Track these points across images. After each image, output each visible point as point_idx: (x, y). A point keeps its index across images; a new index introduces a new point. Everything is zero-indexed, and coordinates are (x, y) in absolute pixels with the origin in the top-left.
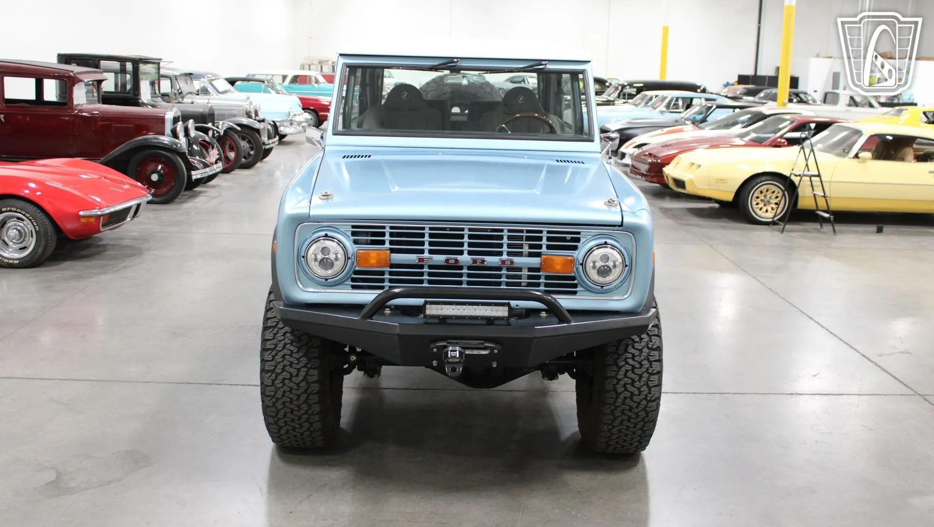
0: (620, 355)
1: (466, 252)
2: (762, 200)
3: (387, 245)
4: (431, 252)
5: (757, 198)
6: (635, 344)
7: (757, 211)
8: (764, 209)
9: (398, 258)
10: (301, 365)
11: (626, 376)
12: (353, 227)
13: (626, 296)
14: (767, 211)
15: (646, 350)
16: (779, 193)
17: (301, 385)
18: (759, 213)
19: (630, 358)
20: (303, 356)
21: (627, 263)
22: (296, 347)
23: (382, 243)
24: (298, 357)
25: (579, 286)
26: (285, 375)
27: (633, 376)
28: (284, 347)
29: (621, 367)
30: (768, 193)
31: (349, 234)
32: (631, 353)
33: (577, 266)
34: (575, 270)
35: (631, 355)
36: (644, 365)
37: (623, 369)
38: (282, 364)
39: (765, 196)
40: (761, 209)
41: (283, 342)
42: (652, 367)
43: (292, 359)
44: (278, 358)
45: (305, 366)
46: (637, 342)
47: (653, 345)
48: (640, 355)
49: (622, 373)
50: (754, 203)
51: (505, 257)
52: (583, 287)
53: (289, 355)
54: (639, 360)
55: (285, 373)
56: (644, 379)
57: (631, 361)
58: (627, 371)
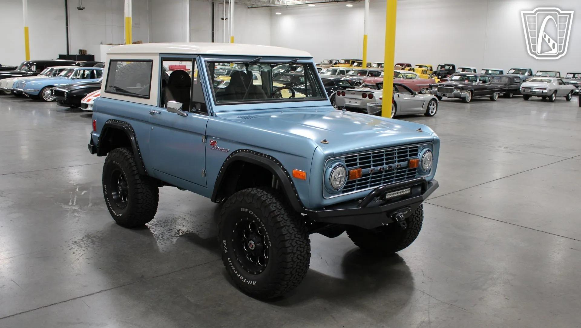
1: (385, 163)
3: (358, 166)
4: (373, 166)
9: (362, 171)
12: (346, 158)
13: (430, 174)
22: (300, 235)
23: (356, 164)
25: (417, 172)
26: (299, 253)
31: (344, 161)
33: (419, 163)
51: (397, 163)
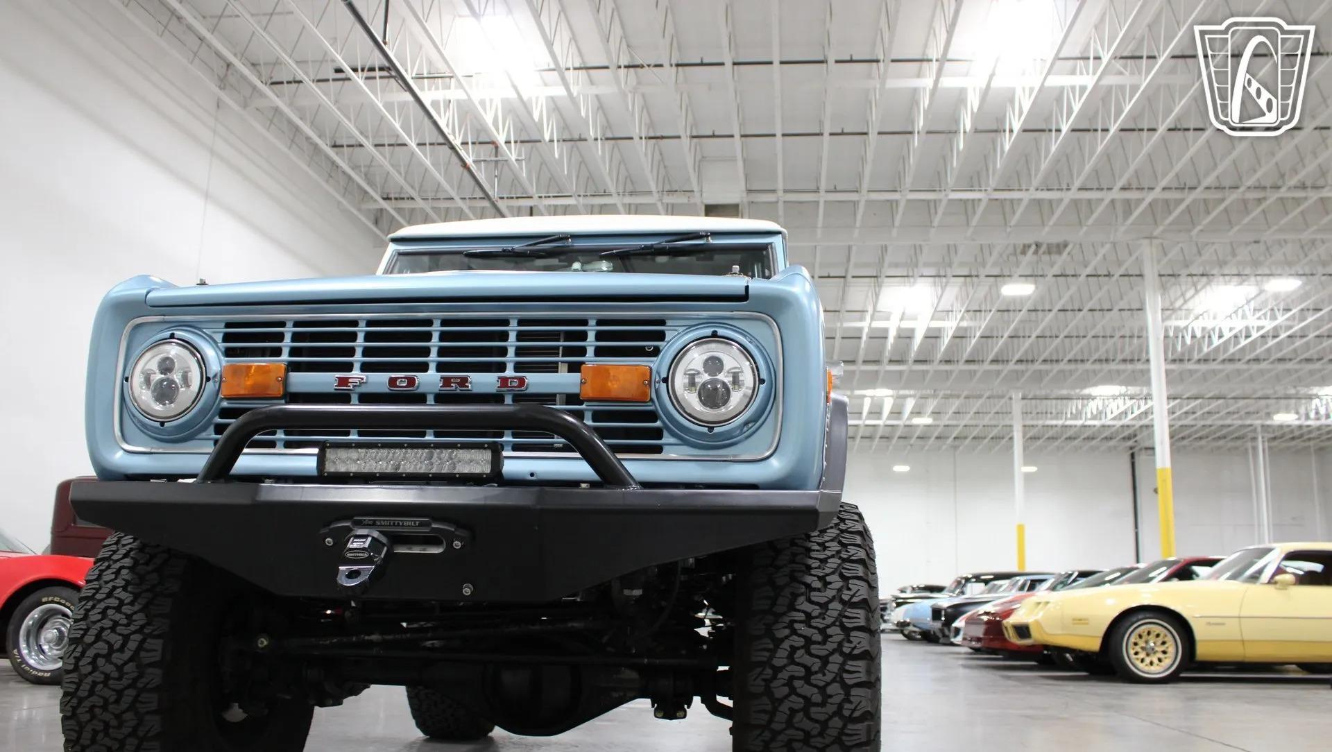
0: (778, 616)
1: (432, 366)
2: (1143, 648)
3: (285, 357)
4: (366, 368)
5: (1136, 644)
6: (813, 593)
7: (1138, 663)
8: (1148, 660)
9: (303, 381)
10: (133, 628)
11: (791, 659)
12: (228, 325)
13: (767, 454)
14: (1151, 663)
15: (836, 605)
16: (1166, 636)
17: (127, 668)
18: (1141, 666)
19: (801, 622)
20: (139, 611)
21: (764, 375)
23: (277, 352)
24: (129, 612)
25: (665, 433)
26: (101, 647)
27: (808, 660)
28: (109, 595)
29: (782, 640)
30: (1151, 636)
31: (219, 338)
32: (803, 612)
33: (657, 385)
34: (654, 396)
35: (803, 615)
36: (831, 636)
37: (786, 645)
38: (98, 625)
39: (1147, 642)
40: (1142, 661)
41: (110, 585)
42: (850, 642)
43: (118, 617)
44: (94, 615)
45: (140, 630)
46: (819, 590)
47: (852, 596)
48: (822, 616)
49: (782, 653)
50: (1132, 652)
51: (510, 372)
52: (673, 434)
53: (114, 608)
54: (821, 626)
55: (101, 645)
56: (833, 668)
57: (802, 628)
58: (794, 649)
